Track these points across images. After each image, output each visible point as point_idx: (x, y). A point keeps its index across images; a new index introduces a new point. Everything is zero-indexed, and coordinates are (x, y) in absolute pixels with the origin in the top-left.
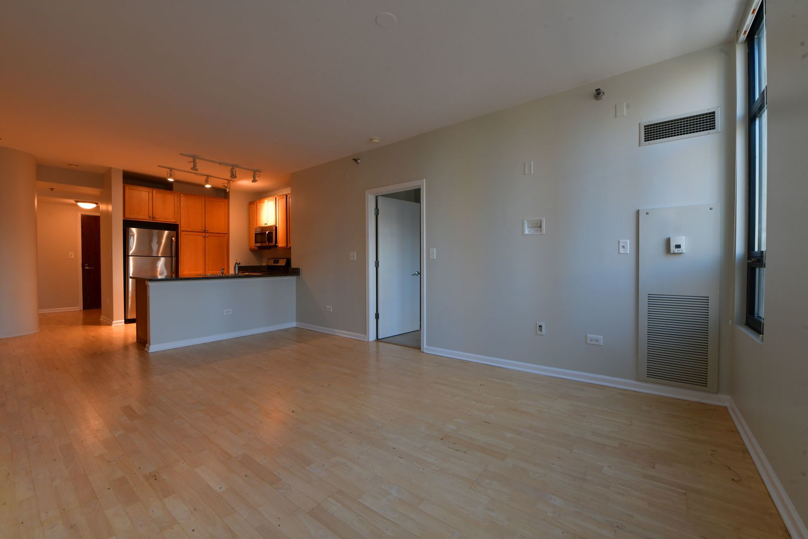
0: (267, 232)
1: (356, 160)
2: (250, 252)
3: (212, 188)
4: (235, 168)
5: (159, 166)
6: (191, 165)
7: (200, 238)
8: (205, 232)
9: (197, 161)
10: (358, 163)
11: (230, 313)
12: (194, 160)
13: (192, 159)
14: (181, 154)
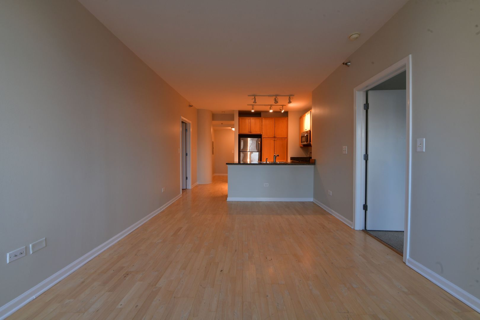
0: (306, 135)
1: (346, 64)
2: (300, 148)
3: (274, 112)
4: (277, 97)
5: (248, 105)
6: (253, 100)
7: (272, 142)
8: (275, 137)
9: (256, 97)
10: (348, 66)
11: (268, 186)
12: (255, 97)
13: (253, 97)
14: (249, 96)
